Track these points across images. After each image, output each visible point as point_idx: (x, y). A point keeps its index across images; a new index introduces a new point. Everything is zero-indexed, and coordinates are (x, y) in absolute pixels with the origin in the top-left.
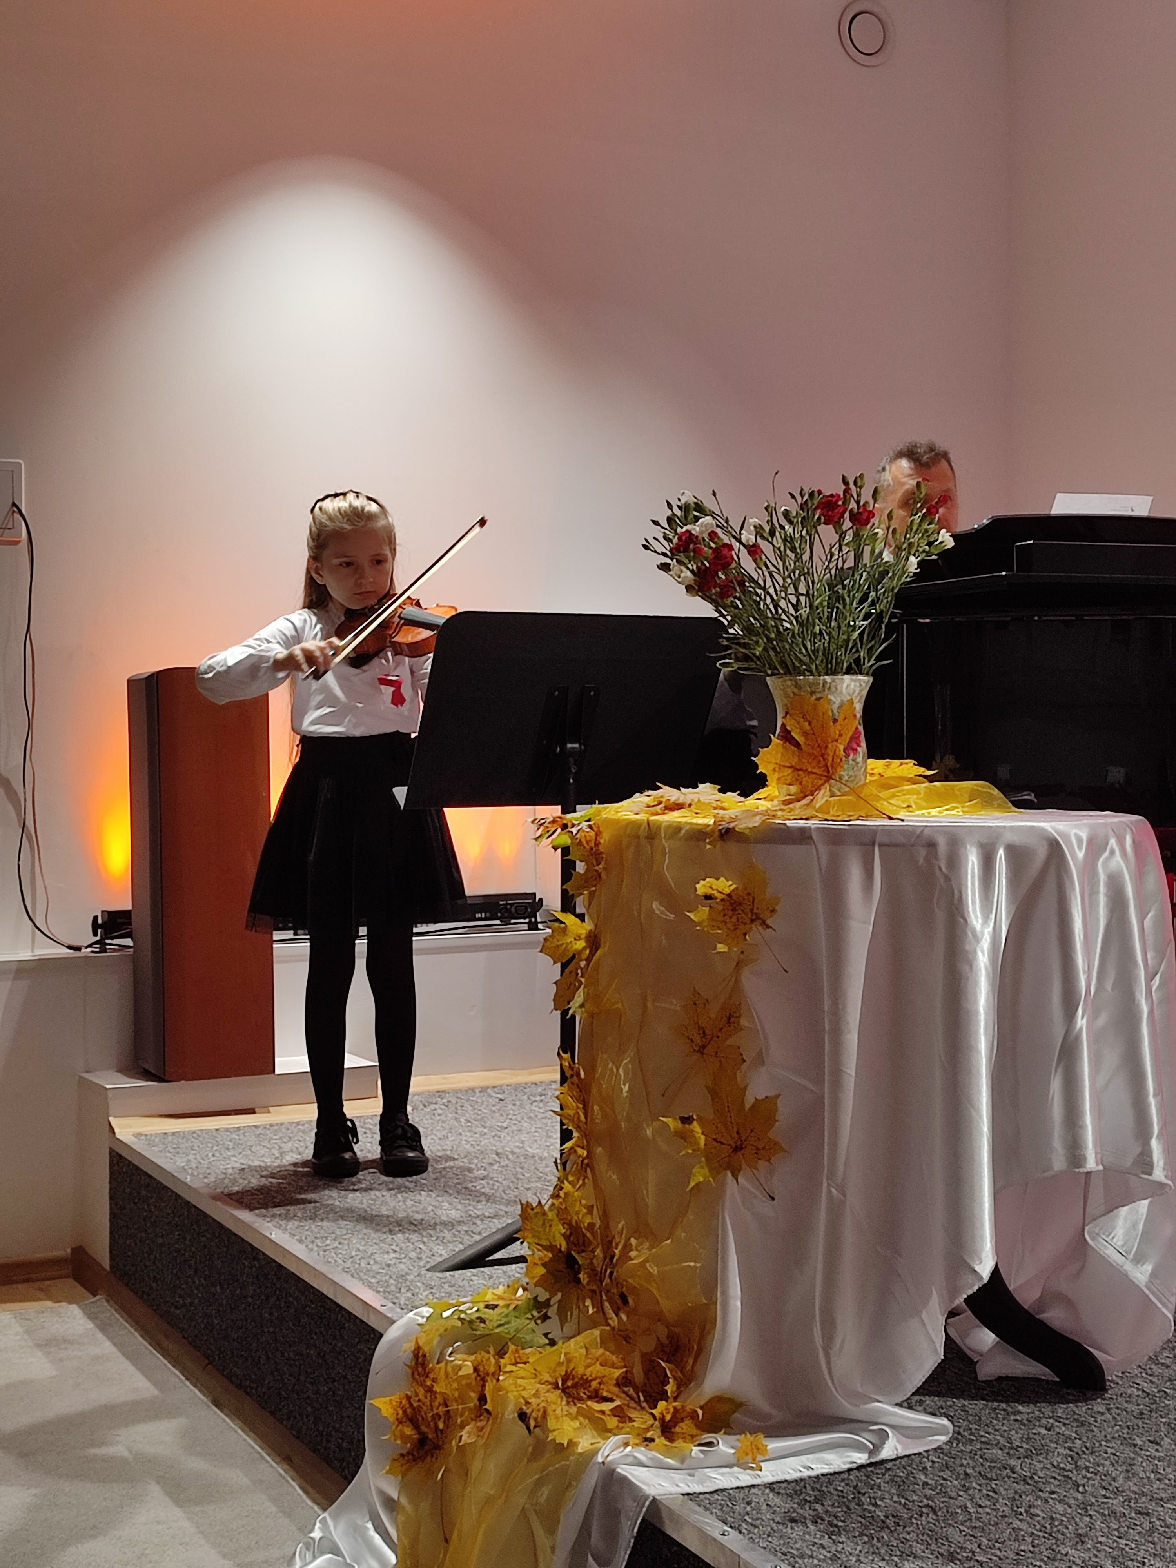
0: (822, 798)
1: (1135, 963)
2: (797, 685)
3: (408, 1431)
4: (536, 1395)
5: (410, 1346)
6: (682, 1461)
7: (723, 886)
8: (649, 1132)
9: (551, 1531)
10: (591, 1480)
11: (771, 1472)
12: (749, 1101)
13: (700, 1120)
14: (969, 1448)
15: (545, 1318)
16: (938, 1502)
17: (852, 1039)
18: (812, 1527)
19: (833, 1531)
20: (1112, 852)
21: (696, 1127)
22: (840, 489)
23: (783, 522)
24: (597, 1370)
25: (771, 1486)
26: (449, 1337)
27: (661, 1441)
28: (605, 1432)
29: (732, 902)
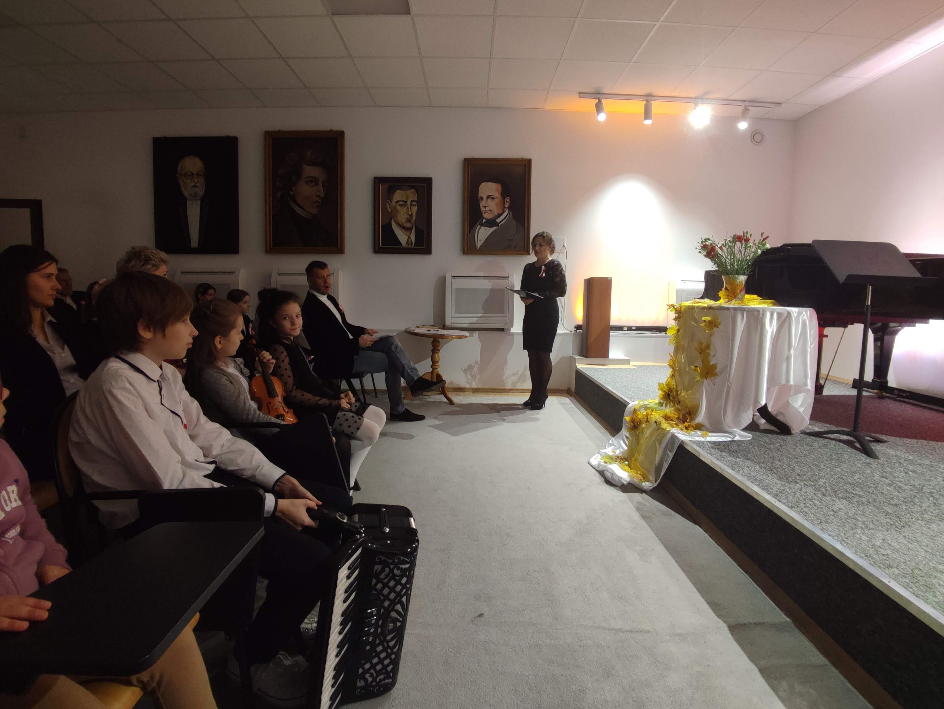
0: (733, 302)
1: (807, 340)
2: (729, 278)
3: (632, 424)
4: (659, 418)
5: (633, 408)
6: (690, 434)
7: (708, 318)
8: (688, 369)
9: (660, 445)
10: (669, 435)
11: (708, 439)
12: (711, 364)
13: (700, 367)
14: (755, 441)
15: (662, 406)
16: (747, 449)
17: (736, 352)
18: (717, 450)
19: (722, 451)
20: (804, 315)
21: (698, 369)
22: (742, 234)
23: (728, 242)
24: (672, 415)
25: (709, 442)
26: (641, 407)
27: (685, 430)
28: (673, 427)
29: (710, 322)
